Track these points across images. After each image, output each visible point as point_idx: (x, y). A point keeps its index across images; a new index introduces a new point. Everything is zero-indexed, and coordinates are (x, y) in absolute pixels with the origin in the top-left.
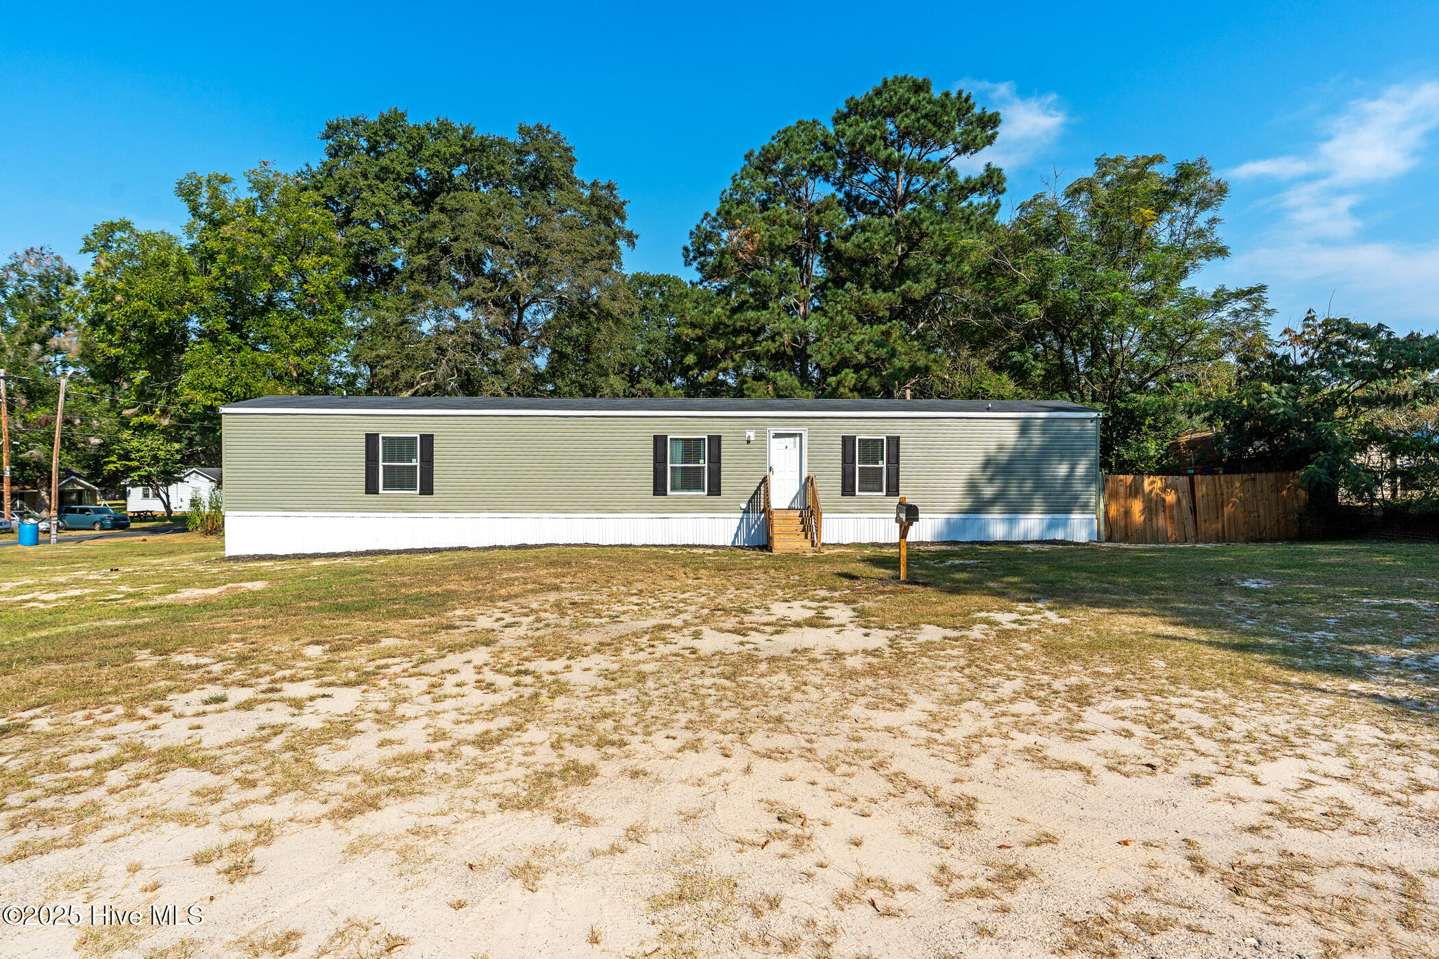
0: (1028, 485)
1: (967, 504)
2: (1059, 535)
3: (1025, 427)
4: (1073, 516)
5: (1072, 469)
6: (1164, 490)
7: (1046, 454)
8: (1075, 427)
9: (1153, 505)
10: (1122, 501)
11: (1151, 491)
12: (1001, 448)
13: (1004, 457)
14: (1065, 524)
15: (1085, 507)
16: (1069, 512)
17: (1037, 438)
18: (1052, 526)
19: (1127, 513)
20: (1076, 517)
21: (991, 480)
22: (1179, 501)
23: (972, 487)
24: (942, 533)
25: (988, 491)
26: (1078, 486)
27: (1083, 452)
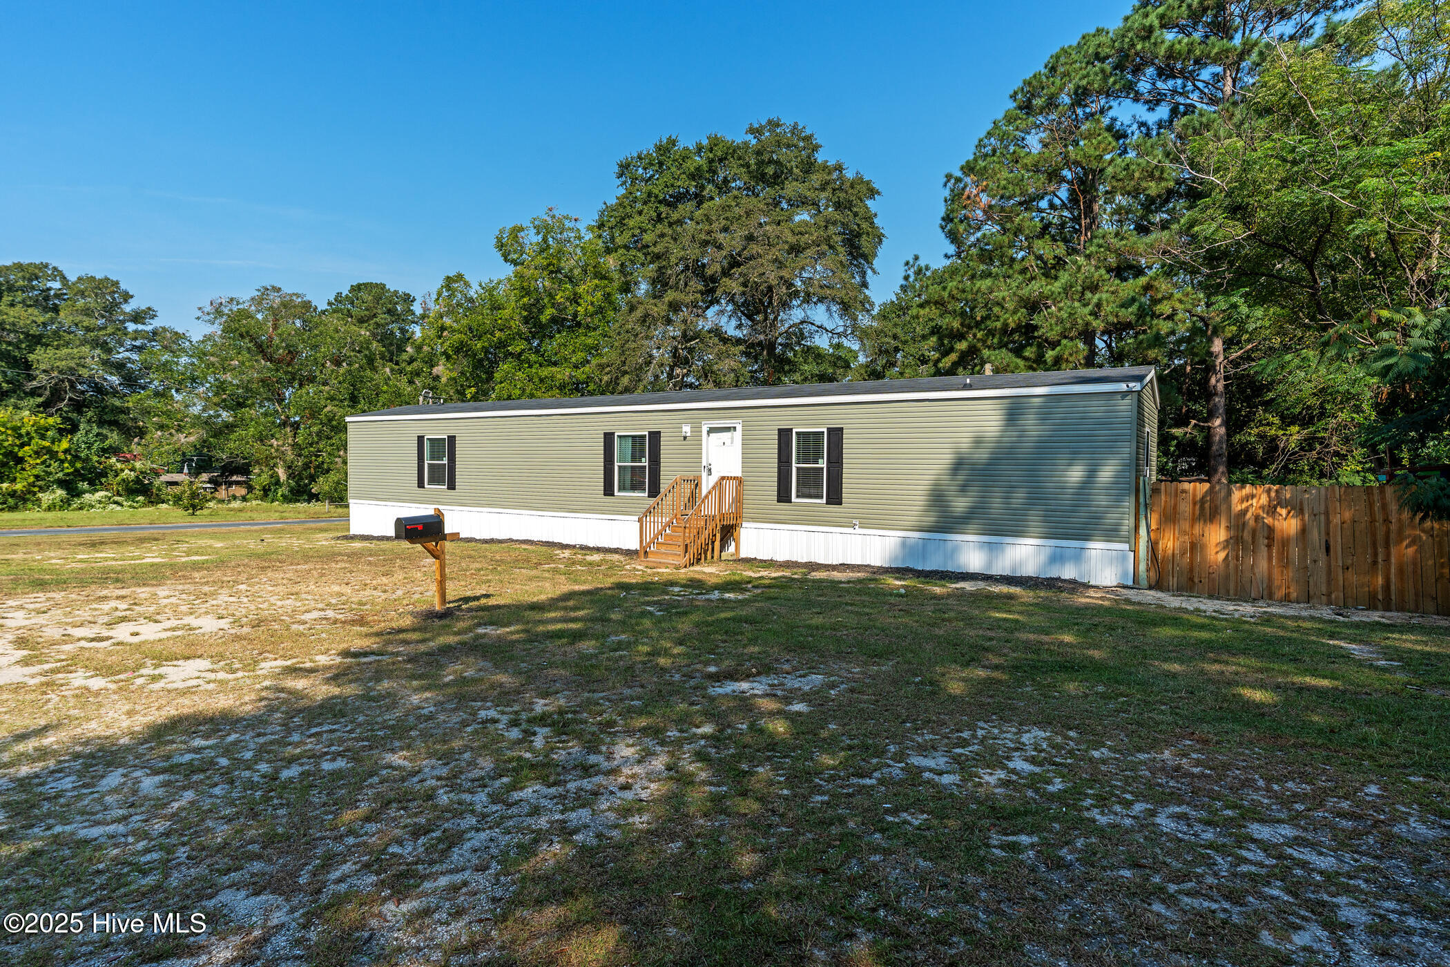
0: (1019, 497)
1: (930, 519)
2: (1068, 572)
3: (1014, 411)
4: (1091, 545)
5: (1092, 473)
6: (1271, 510)
7: (1046, 452)
8: (1097, 409)
9: (1247, 536)
10: (1186, 525)
11: (1245, 511)
12: (978, 442)
13: (983, 455)
14: (1078, 556)
15: (1111, 534)
16: (1087, 538)
17: (1032, 426)
18: (1056, 558)
19: (1195, 547)
20: (1097, 548)
21: (963, 489)
22: (1303, 531)
23: (937, 498)
24: (896, 558)
25: (960, 504)
26: (1102, 500)
27: (1110, 446)
